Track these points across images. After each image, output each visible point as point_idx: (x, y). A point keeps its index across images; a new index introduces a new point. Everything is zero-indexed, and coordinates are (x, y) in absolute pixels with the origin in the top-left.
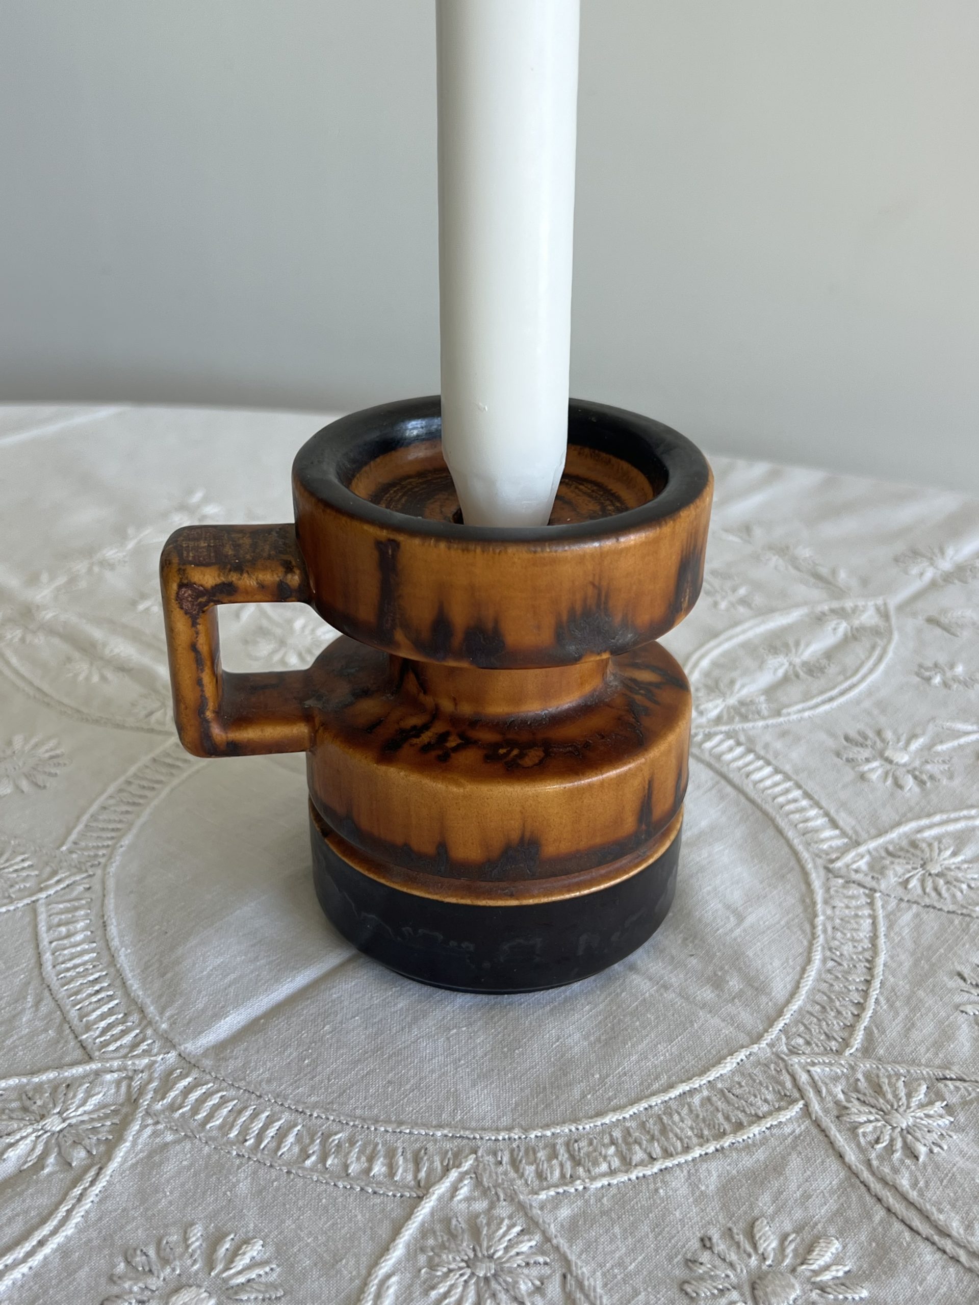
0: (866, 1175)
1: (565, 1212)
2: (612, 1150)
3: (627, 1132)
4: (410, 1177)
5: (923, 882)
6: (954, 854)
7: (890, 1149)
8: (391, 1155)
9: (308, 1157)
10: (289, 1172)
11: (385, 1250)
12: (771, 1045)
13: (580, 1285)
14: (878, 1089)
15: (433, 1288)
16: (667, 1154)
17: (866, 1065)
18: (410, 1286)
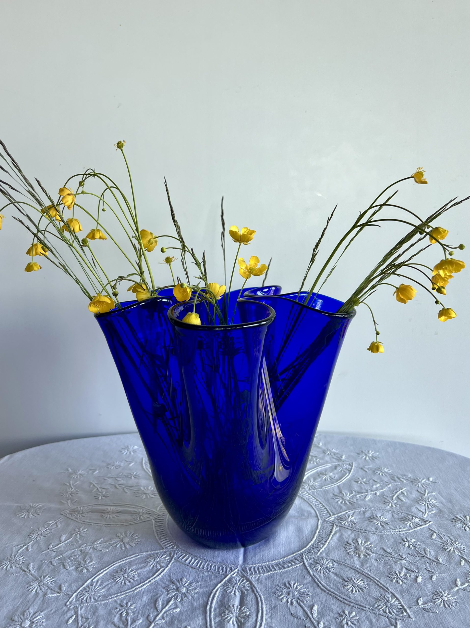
0: (353, 529)
1: (324, 554)
2: (319, 544)
3: (319, 541)
4: (298, 562)
5: (311, 487)
6: (311, 481)
7: (352, 525)
8: (292, 561)
9: (281, 568)
10: (281, 571)
11: (309, 572)
12: (321, 520)
13: (337, 561)
14: (341, 518)
15: (321, 572)
16: (327, 540)
17: (336, 516)
18: (317, 574)
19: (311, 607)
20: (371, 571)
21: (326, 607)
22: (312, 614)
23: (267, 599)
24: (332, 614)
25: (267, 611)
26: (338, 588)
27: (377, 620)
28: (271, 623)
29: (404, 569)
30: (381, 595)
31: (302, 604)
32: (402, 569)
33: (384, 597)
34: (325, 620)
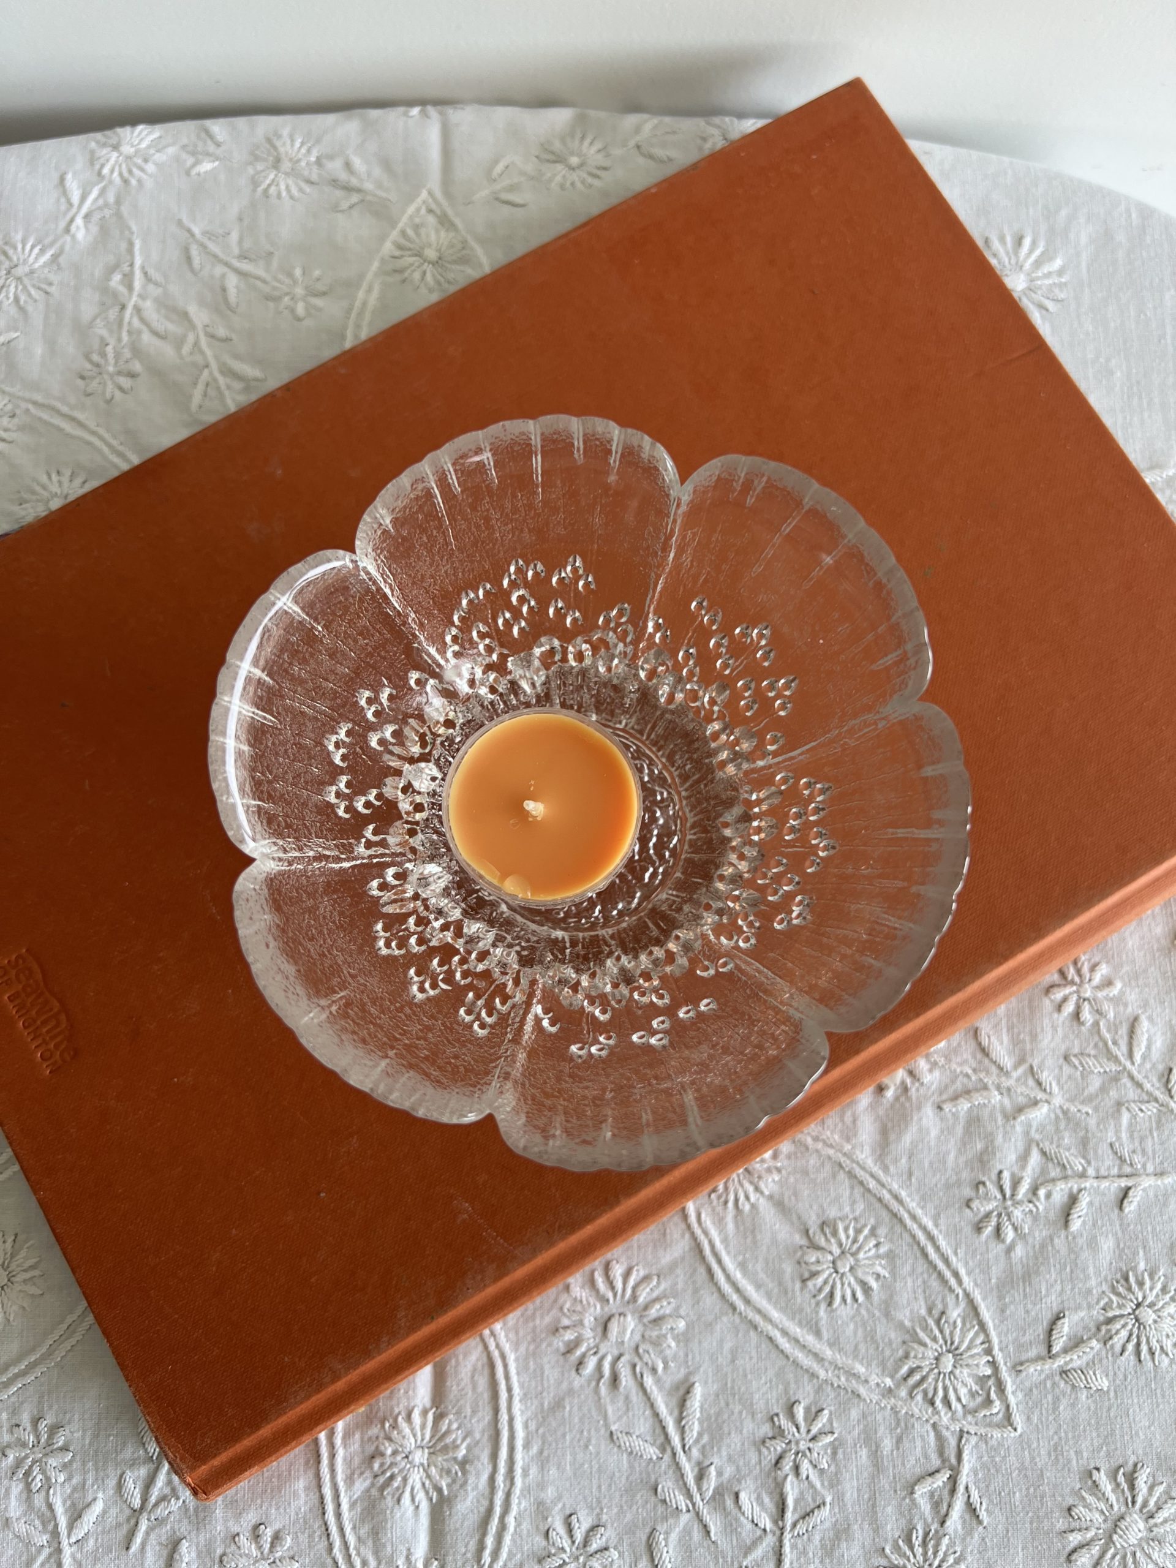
19: (682, 1391)
20: (910, 1175)
21: (733, 1388)
22: (682, 1431)
23: (526, 1368)
24: (749, 1426)
25: (526, 1426)
26: (780, 1284)
27: (899, 1440)
28: (542, 1486)
29: (1035, 1158)
30: (930, 1311)
31: (649, 1381)
32: (1024, 1158)
33: (938, 1322)
34: (724, 1454)
